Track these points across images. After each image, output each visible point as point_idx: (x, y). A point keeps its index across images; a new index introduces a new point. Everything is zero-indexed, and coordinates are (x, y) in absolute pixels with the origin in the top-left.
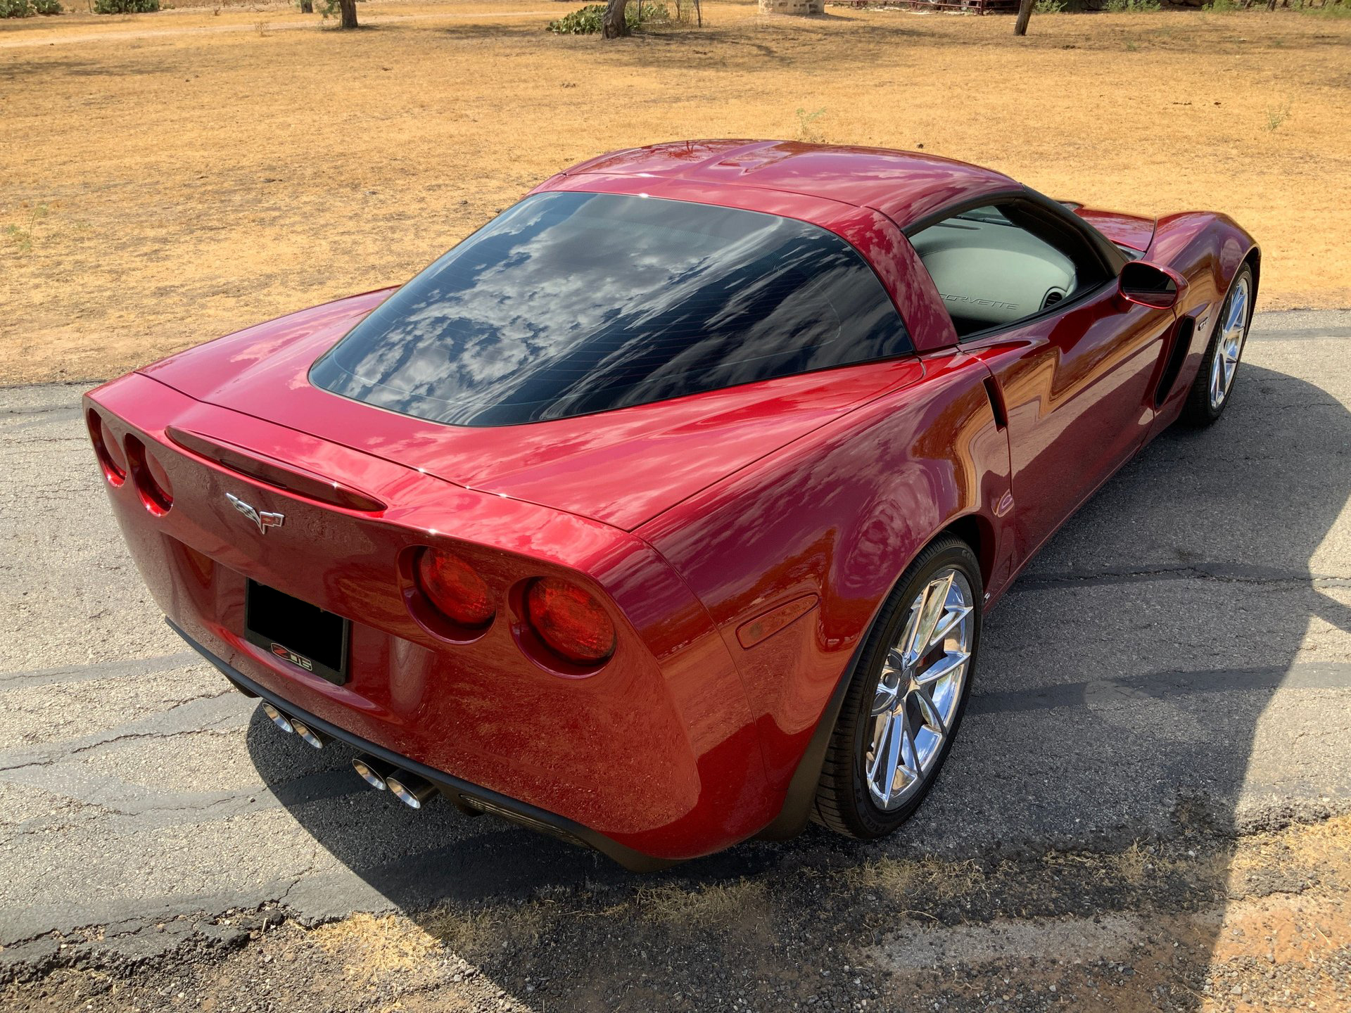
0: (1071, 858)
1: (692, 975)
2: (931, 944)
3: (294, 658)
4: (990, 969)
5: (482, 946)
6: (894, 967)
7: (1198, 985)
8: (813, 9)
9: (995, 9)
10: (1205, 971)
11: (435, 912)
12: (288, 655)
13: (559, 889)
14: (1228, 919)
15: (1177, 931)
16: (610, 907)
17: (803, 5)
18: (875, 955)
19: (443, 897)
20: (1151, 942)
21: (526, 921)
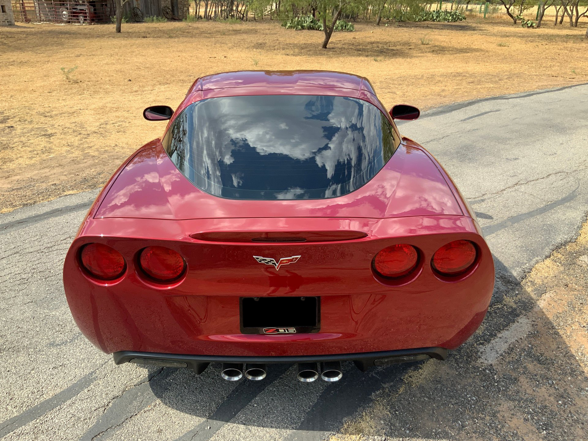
0: (494, 307)
1: (446, 396)
2: (491, 350)
3: (281, 331)
4: (511, 350)
5: (376, 427)
6: (490, 362)
7: (553, 327)
8: (9, 23)
9: (96, 22)
10: (550, 323)
11: (346, 426)
12: (278, 330)
13: (378, 393)
14: (541, 306)
15: (535, 315)
16: (399, 389)
17: (4, 21)
18: (482, 361)
19: (342, 419)
20: (534, 321)
21: (379, 410)
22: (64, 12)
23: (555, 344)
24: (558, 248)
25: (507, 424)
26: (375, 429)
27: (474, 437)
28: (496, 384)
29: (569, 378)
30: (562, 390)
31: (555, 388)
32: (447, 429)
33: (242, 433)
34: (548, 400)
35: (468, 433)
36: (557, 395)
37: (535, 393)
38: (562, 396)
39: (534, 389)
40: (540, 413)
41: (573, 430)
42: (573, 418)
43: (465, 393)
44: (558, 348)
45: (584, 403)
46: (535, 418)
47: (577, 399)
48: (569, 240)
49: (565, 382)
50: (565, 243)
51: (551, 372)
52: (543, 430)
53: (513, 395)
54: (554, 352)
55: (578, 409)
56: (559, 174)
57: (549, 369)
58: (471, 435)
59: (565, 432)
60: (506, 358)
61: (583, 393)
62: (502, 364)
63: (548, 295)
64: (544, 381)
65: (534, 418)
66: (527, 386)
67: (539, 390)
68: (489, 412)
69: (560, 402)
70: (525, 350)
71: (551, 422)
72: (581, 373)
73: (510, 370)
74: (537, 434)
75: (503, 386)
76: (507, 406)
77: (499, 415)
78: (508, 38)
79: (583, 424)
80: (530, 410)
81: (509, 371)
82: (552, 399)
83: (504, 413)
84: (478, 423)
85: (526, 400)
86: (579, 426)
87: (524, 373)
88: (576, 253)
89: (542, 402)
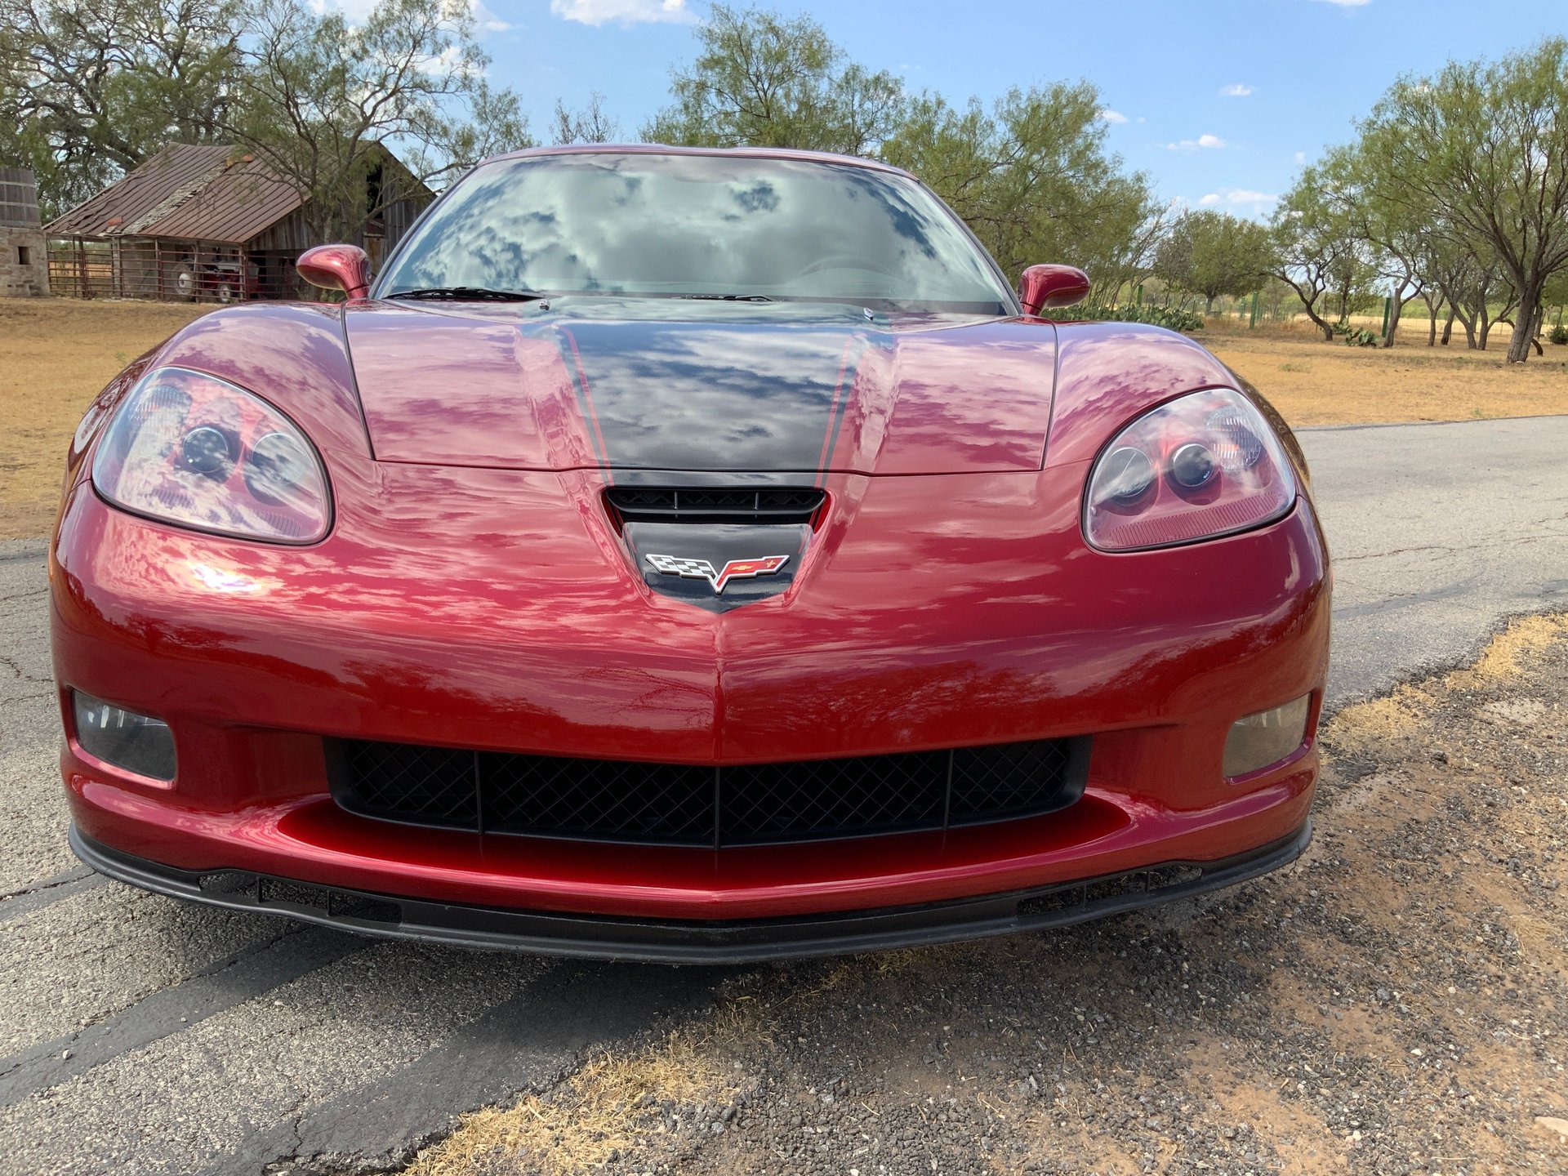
4: (1248, 900)
6: (1170, 927)
7: (1395, 854)
8: (34, 291)
11: (592, 1070)
13: (744, 980)
15: (1339, 822)
16: (827, 977)
17: (21, 286)
18: (1142, 922)
19: (585, 1047)
20: (1331, 836)
21: (738, 1030)
22: (184, 276)
23: (1401, 896)
24: (1416, 679)
25: (1217, 1101)
26: (703, 1084)
27: (1084, 1132)
28: (1186, 986)
29: (1452, 990)
30: (1425, 1019)
31: (1399, 1009)
32: (981, 1099)
33: (186, 1077)
34: (1374, 1043)
35: (1061, 1117)
36: (1408, 1033)
37: (1326, 1022)
38: (1424, 1036)
39: (1325, 1007)
40: (1342, 1079)
41: (1465, 1137)
42: (1464, 1102)
43: (1068, 1003)
44: (1415, 907)
45: (1504, 1061)
46: (1324, 1091)
47: (1479, 1048)
48: (1451, 662)
49: (1436, 997)
50: (1440, 671)
51: (1387, 967)
52: (1352, 1128)
53: (1246, 1023)
54: (1399, 917)
55: (1484, 1078)
56: (1428, 550)
57: (1378, 960)
58: (1072, 1125)
59: (1435, 1141)
60: (1227, 921)
61: (1499, 1032)
62: (1211, 934)
63: (1380, 780)
64: (1362, 990)
65: (1319, 1093)
66: (1299, 999)
67: (1341, 1015)
68: (1150, 1063)
69: (1417, 1052)
70: (1295, 901)
71: (1381, 1106)
72: (1493, 979)
73: (1239, 951)
74: (1328, 1141)
75: (1212, 994)
76: (1219, 1051)
77: (1186, 1075)
78: (1308, 359)
79: (1502, 1120)
80: (1307, 1068)
81: (1236, 954)
82: (1387, 1040)
83: (1205, 1070)
84: (1104, 1091)
85: (1295, 1040)
86: (1488, 1125)
87: (1290, 964)
88: (1473, 696)
89: (1351, 1049)
